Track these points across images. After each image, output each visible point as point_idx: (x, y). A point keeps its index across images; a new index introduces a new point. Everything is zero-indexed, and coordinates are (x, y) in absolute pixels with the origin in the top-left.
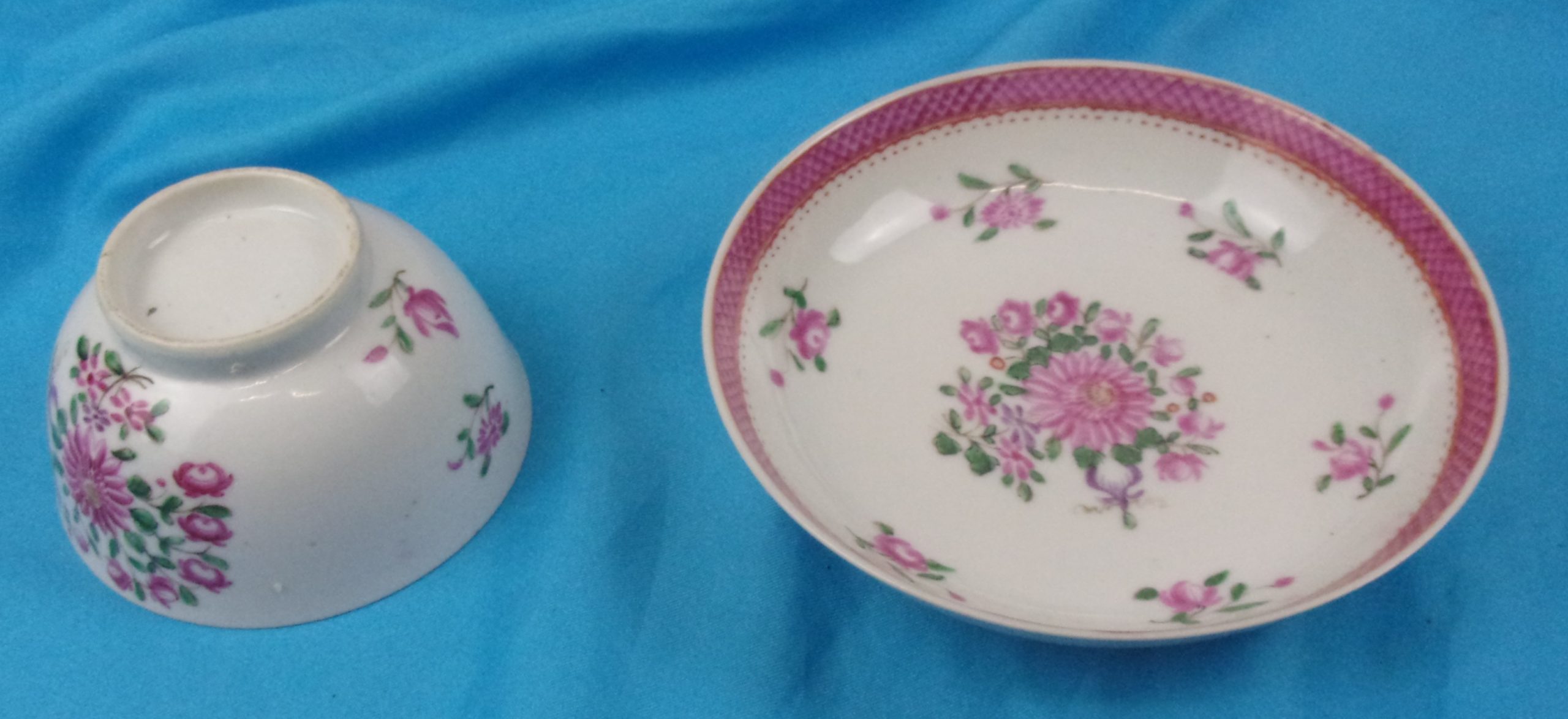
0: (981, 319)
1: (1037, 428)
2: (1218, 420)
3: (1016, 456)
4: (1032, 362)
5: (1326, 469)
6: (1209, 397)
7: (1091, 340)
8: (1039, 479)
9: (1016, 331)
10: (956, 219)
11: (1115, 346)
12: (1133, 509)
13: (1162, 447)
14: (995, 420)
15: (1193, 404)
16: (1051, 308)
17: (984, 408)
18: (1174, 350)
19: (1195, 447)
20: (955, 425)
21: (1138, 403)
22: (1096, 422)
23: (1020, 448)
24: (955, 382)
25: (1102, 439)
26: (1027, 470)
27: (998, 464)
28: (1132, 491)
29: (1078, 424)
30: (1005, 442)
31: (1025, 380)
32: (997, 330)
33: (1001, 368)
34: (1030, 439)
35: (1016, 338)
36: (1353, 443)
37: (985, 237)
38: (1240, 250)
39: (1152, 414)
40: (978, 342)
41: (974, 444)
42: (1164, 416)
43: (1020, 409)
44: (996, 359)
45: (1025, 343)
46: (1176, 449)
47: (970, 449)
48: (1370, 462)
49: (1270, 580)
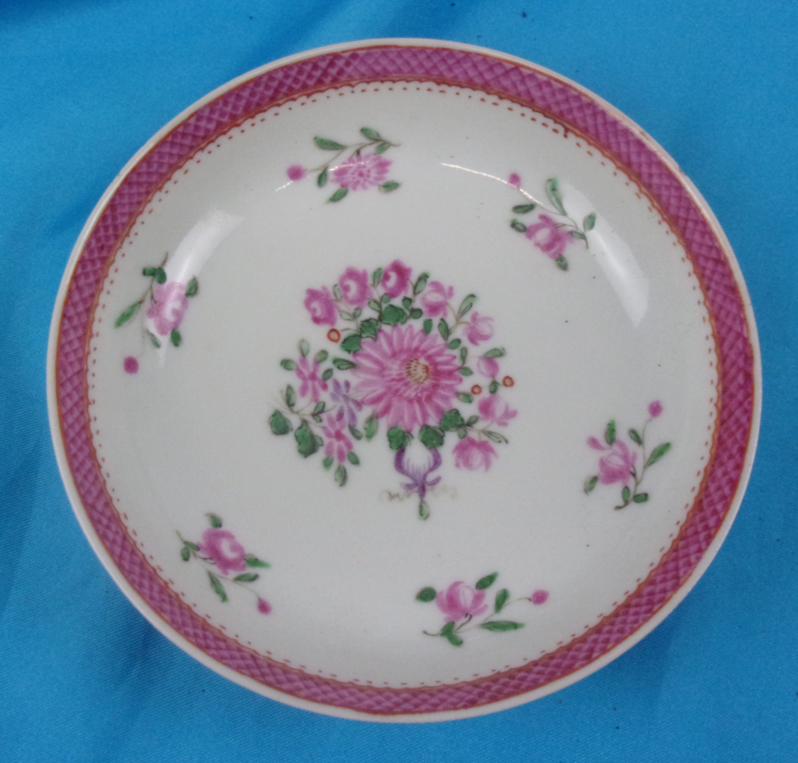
0: (324, 288)
1: (359, 404)
2: (512, 408)
3: (339, 436)
4: (364, 335)
5: (594, 469)
6: (509, 382)
7: (416, 313)
8: (356, 462)
9: (351, 302)
10: (311, 179)
11: (436, 320)
12: (429, 497)
13: (461, 431)
14: (325, 396)
15: (494, 387)
16: (387, 277)
17: (317, 384)
18: (484, 328)
19: (489, 434)
20: (290, 404)
21: (448, 382)
22: (410, 401)
23: (342, 427)
24: (295, 356)
25: (414, 419)
26: (345, 450)
27: (322, 445)
28: (431, 477)
29: (396, 403)
30: (330, 419)
31: (355, 354)
32: (337, 300)
33: (336, 341)
34: (353, 417)
35: (352, 308)
36: (622, 446)
37: (336, 198)
38: (555, 226)
39: (458, 394)
40: (319, 313)
41: (305, 422)
42: (467, 398)
43: (347, 384)
44: (333, 330)
45: (360, 314)
46: (473, 434)
47: (300, 428)
48: (632, 469)
49: (530, 593)
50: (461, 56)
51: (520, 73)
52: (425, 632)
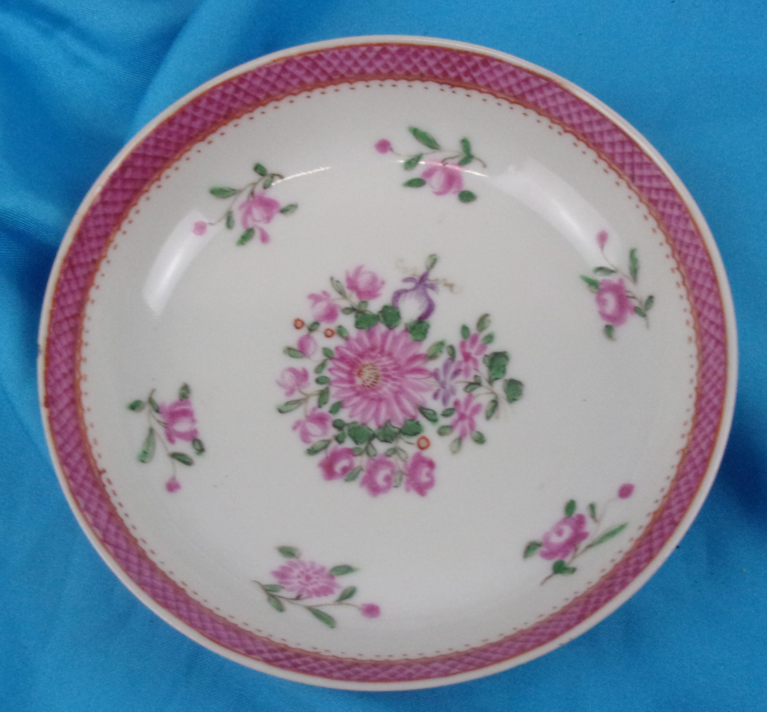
0: (408, 490)
1: (435, 375)
2: (310, 302)
3: (467, 357)
4: (396, 430)
5: (279, 219)
6: (298, 324)
7: (339, 425)
8: (465, 329)
9: (389, 464)
10: (361, 599)
11: (325, 409)
12: (421, 271)
13: (363, 308)
14: (461, 395)
15: (312, 328)
16: (345, 470)
17: (462, 409)
18: (289, 378)
19: (341, 293)
20: (495, 404)
21: (348, 353)
22: (390, 355)
23: (460, 363)
24: (468, 444)
25: (396, 339)
26: (468, 343)
27: (486, 356)
28: (410, 285)
29: (403, 361)
30: (467, 372)
31: (413, 418)
32: (402, 473)
33: (424, 438)
34: (446, 367)
35: (393, 459)
36: (244, 222)
37: (346, 569)
38: (167, 426)
39: (347, 339)
40: (425, 470)
41: (491, 382)
42: (341, 332)
43: (436, 396)
44: (422, 448)
45: (389, 450)
46: (355, 300)
47: (497, 379)
48: (251, 199)
49: (388, 155)
52: (485, 166)
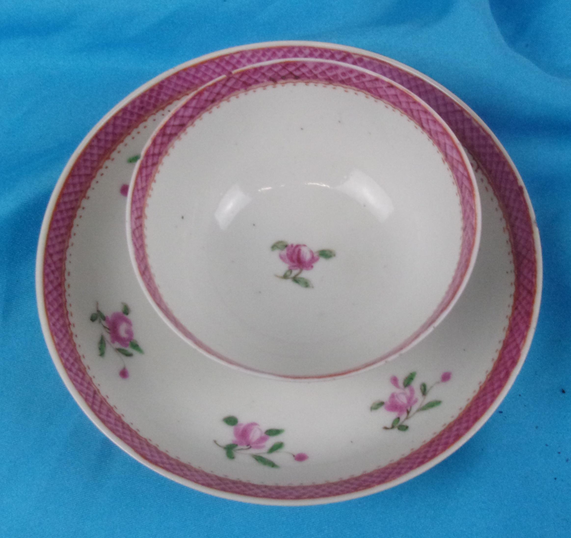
5: (385, 396)
36: (412, 391)
48: (409, 409)
49: (297, 452)
50: (429, 88)
51: (463, 115)
52: (215, 442)
